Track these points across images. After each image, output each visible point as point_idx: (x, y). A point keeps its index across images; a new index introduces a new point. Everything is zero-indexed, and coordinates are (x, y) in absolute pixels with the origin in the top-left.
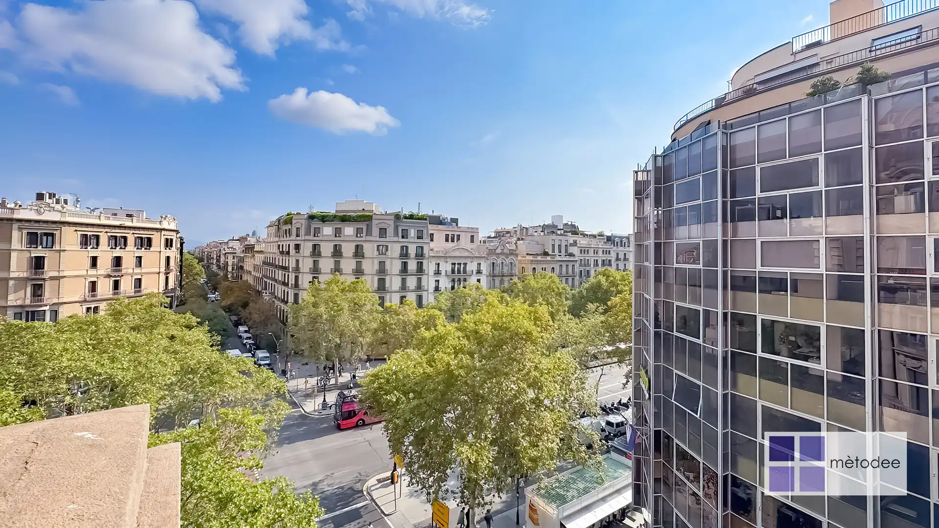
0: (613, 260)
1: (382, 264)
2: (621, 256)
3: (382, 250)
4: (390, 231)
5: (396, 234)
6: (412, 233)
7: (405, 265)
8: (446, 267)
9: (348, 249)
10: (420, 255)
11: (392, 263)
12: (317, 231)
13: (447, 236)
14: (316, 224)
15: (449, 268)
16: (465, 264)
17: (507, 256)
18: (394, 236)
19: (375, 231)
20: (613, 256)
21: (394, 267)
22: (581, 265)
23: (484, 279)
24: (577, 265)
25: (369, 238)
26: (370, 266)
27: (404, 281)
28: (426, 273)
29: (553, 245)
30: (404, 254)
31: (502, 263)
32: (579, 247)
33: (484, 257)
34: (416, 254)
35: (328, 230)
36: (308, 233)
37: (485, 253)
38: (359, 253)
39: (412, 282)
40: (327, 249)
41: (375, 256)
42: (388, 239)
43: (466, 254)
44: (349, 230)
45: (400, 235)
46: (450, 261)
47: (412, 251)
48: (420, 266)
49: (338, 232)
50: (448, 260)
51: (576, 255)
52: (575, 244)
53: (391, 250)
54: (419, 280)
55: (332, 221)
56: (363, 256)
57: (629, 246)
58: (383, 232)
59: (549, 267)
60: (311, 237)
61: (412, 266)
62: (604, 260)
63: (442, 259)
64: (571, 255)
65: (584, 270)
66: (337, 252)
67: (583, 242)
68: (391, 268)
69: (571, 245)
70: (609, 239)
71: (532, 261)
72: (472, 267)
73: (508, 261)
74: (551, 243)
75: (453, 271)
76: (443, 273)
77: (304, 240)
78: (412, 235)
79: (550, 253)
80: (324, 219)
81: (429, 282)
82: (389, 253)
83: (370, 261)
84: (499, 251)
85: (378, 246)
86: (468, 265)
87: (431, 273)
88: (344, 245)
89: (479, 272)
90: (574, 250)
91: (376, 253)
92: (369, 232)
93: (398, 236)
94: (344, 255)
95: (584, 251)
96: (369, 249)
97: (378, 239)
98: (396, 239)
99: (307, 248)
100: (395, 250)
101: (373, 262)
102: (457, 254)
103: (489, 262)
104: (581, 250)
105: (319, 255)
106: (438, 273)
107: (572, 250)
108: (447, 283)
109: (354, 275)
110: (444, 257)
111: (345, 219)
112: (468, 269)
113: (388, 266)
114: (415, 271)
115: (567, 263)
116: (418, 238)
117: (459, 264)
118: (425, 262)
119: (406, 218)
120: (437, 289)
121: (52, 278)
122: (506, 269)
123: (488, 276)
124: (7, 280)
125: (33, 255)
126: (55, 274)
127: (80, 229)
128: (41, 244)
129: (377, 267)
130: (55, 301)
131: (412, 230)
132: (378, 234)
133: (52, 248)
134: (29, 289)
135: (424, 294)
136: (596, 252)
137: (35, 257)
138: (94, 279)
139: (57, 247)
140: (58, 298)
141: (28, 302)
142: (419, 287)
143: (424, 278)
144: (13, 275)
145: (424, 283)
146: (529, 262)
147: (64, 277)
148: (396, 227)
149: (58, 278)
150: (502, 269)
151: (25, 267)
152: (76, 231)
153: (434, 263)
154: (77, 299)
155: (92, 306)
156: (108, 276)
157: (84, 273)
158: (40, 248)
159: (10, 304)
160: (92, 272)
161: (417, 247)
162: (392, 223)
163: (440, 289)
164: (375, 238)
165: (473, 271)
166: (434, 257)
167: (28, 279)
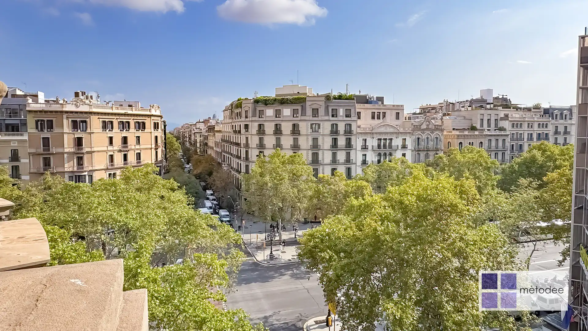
0: (551, 133)
1: (315, 140)
2: (561, 129)
3: (315, 128)
4: (322, 111)
5: (327, 114)
6: (341, 112)
7: (335, 141)
8: (372, 143)
9: (287, 128)
10: (348, 132)
11: (323, 139)
12: (261, 113)
13: (373, 113)
14: (260, 107)
15: (375, 143)
16: (391, 139)
17: (432, 131)
18: (325, 116)
19: (309, 112)
20: (551, 129)
21: (326, 142)
22: (512, 139)
23: (409, 154)
24: (508, 140)
25: (303, 118)
26: (305, 142)
27: (334, 155)
28: (355, 148)
29: (482, 120)
30: (334, 131)
31: (428, 138)
32: (511, 121)
33: (410, 133)
34: (345, 131)
35: (270, 112)
36: (254, 115)
37: (410, 129)
38: (296, 130)
39: (341, 156)
40: (269, 128)
41: (309, 134)
42: (320, 118)
43: (392, 130)
44: (287, 111)
45: (330, 114)
46: (377, 137)
47: (341, 128)
48: (349, 141)
49: (278, 113)
50: (375, 136)
51: (507, 129)
52: (506, 118)
53: (322, 128)
54: (348, 154)
55: (273, 104)
56: (300, 134)
57: (571, 119)
58: (315, 112)
59: (477, 142)
60: (257, 118)
61: (342, 142)
62: (539, 134)
63: (369, 135)
64: (502, 129)
65: (517, 144)
66: (278, 131)
67: (515, 115)
68: (323, 143)
69: (502, 119)
70: (547, 112)
71: (458, 136)
72: (397, 142)
73: (433, 136)
74: (479, 117)
75: (379, 147)
76: (370, 148)
77: (252, 121)
78: (341, 114)
79: (478, 127)
80: (266, 102)
81: (357, 156)
82: (321, 131)
83: (305, 138)
84: (424, 126)
85: (312, 125)
86: (393, 141)
87: (359, 148)
88: (283, 124)
89: (404, 147)
90: (506, 124)
91: (310, 130)
92: (304, 113)
93: (328, 115)
94: (284, 133)
95: (516, 125)
96: (304, 127)
97: (311, 118)
98: (327, 118)
99: (254, 128)
100: (326, 128)
101: (308, 138)
102: (382, 130)
103: (414, 137)
104: (513, 124)
105: (264, 133)
106: (365, 148)
107: (502, 124)
108: (374, 157)
109: (292, 150)
110: (370, 133)
111: (283, 102)
112: (393, 144)
113: (320, 142)
114: (344, 146)
115: (497, 138)
116: (347, 116)
117: (385, 139)
118: (353, 138)
119: (335, 98)
120: (364, 162)
121: (88, 153)
122: (431, 144)
123: (412, 151)
124: (63, 153)
125: (76, 136)
126: (89, 150)
127: (101, 117)
128: (80, 129)
129: (311, 143)
130: (91, 168)
131: (341, 110)
132: (311, 115)
133: (86, 131)
134: (75, 160)
135: (353, 167)
136: (530, 126)
137: (77, 137)
138: (112, 153)
139: (88, 131)
140: (92, 167)
141: (75, 169)
142: (348, 160)
143: (352, 153)
144: (66, 150)
145: (352, 157)
146: (456, 137)
147: (94, 152)
148: (327, 108)
149: (91, 153)
150: (428, 143)
151: (72, 145)
152: (99, 118)
153: (361, 139)
154: (103, 168)
155: (112, 173)
156: (120, 151)
157: (105, 149)
158: (79, 131)
159: (66, 170)
160: (110, 148)
161: (345, 124)
162: (323, 103)
163: (367, 162)
164: (309, 117)
165: (398, 146)
166: (361, 133)
167: (74, 153)
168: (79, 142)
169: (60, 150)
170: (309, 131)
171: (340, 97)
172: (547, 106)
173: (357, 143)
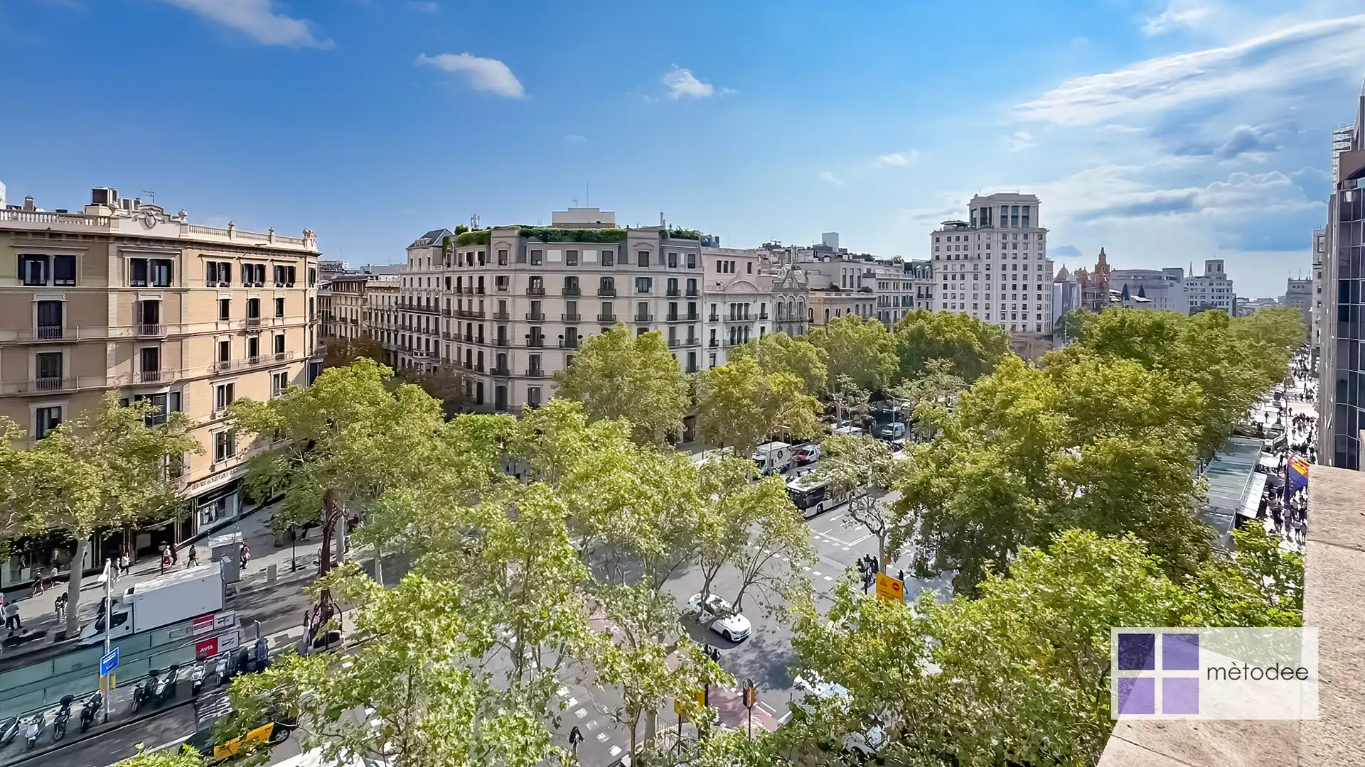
0: (915, 296)
1: (643, 306)
2: (923, 292)
3: (644, 285)
4: (654, 257)
5: (662, 262)
6: (682, 259)
7: (674, 307)
8: (723, 311)
9: (589, 284)
10: (692, 292)
11: (656, 305)
12: (537, 257)
13: (719, 262)
14: (532, 245)
15: (728, 313)
16: (747, 305)
17: (796, 292)
18: (660, 264)
19: (633, 257)
20: (915, 289)
21: (660, 310)
22: (879, 305)
23: (769, 327)
24: (875, 305)
25: (622, 267)
26: (625, 311)
27: (672, 331)
28: (700, 319)
29: (844, 277)
30: (673, 292)
31: (790, 303)
32: (878, 279)
33: (770, 295)
34: (687, 291)
35: (554, 255)
36: (521, 258)
37: (771, 289)
38: (607, 288)
39: (682, 333)
40: (554, 285)
41: (633, 295)
42: (651, 268)
43: (749, 290)
44: (590, 255)
45: (667, 261)
46: (730, 301)
47: (682, 286)
48: (692, 307)
49: (572, 258)
50: (728, 299)
51: (873, 290)
52: (870, 275)
53: (655, 286)
54: (691, 330)
55: (560, 240)
56: (615, 296)
57: (931, 278)
58: (644, 259)
59: (843, 308)
60: (527, 266)
61: (683, 310)
62: (904, 297)
63: (719, 299)
64: (867, 290)
65: (883, 311)
66: (571, 288)
67: (880, 271)
68: (657, 313)
69: (865, 276)
70: (909, 267)
71: (825, 299)
72: (755, 310)
73: (797, 299)
74: (842, 273)
75: (732, 317)
76: (720, 319)
77: (516, 270)
78: (682, 263)
79: (841, 288)
80: (546, 237)
81: (703, 333)
82: (652, 290)
83: (625, 302)
84: (786, 285)
85: (637, 280)
86: (750, 307)
87: (706, 319)
88: (582, 277)
89: (763, 317)
90: (870, 283)
91: (634, 290)
92: (623, 259)
93: (663, 264)
94: (583, 294)
95: (883, 284)
96: (624, 284)
97: (637, 268)
98: (662, 268)
99: (519, 284)
100: (660, 286)
101: (630, 304)
102: (737, 290)
103: (775, 302)
104: (880, 283)
105: (542, 293)
106: (713, 319)
107: (867, 283)
108: (725, 334)
109: (601, 324)
110: (721, 294)
111: (582, 238)
112: (750, 312)
113: (651, 311)
114: (686, 317)
115: (864, 302)
116: (690, 266)
117: (740, 305)
118: (698, 303)
119: (672, 236)
120: (713, 343)
121: (172, 338)
122: (794, 312)
123: (773, 323)
124: (104, 342)
125: (141, 299)
126: (174, 331)
127: (204, 252)
128: (153, 280)
129: (635, 311)
130: (177, 377)
131: (682, 255)
132: (637, 261)
133: (168, 285)
134: (137, 358)
135: (698, 351)
136: (896, 287)
137: (145, 301)
138: (226, 338)
139: (175, 285)
140: (181, 372)
141: (137, 380)
142: (691, 341)
143: (697, 327)
144: (113, 334)
145: (697, 335)
146: (822, 301)
147: (188, 335)
148: (662, 250)
149: (179, 338)
150: (790, 312)
151: (129, 318)
152: (201, 256)
153: (709, 304)
154: (205, 373)
155: (226, 384)
156: (244, 333)
157: (212, 328)
158: (150, 286)
159: (110, 383)
160: (223, 327)
161: (688, 280)
162: (656, 243)
163: (716, 343)
164: (632, 266)
165: (756, 315)
166: (710, 295)
167: (136, 340)
168: (149, 313)
169: (95, 334)
170: (633, 292)
171: (678, 234)
172: (910, 261)
173: (704, 311)
